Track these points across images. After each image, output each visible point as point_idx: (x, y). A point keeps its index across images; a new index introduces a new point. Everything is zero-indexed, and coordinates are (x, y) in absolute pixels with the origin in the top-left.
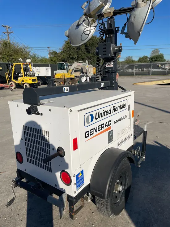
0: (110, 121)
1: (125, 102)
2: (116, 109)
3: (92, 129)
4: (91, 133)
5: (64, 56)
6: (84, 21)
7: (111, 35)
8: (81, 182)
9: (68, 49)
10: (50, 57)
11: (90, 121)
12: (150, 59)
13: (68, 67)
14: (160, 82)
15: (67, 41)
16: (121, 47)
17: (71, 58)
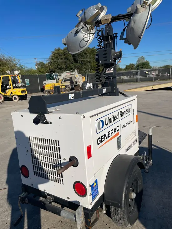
0: (118, 126)
1: (130, 106)
2: (123, 114)
3: (103, 136)
4: (102, 140)
5: (53, 67)
6: (83, 28)
7: (110, 41)
8: (96, 192)
9: (56, 60)
10: (38, 68)
11: (101, 127)
12: (136, 66)
13: (57, 77)
14: (150, 88)
15: (54, 52)
16: (121, 52)
17: (59, 68)
